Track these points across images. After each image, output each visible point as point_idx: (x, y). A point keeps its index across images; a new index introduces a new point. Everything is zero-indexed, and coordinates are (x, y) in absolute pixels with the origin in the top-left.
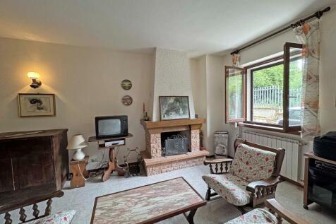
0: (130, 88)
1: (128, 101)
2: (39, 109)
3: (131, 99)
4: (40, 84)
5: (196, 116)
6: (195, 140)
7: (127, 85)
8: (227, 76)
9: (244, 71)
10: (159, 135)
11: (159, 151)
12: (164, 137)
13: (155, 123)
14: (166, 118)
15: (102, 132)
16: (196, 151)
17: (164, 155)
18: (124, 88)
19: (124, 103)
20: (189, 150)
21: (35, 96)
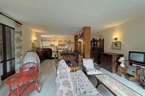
2: (117, 46)
4: (117, 39)
15: (131, 59)
21: (116, 43)
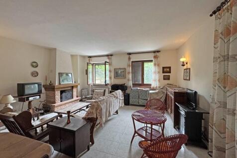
0: (37, 66)
1: (35, 74)
3: (37, 73)
5: (75, 82)
6: (75, 93)
7: (34, 65)
8: (88, 65)
9: (93, 65)
10: (59, 92)
11: (59, 100)
12: (62, 92)
13: (57, 86)
14: (63, 83)
16: (75, 98)
17: (61, 101)
18: (33, 66)
19: (32, 75)
20: (73, 98)
